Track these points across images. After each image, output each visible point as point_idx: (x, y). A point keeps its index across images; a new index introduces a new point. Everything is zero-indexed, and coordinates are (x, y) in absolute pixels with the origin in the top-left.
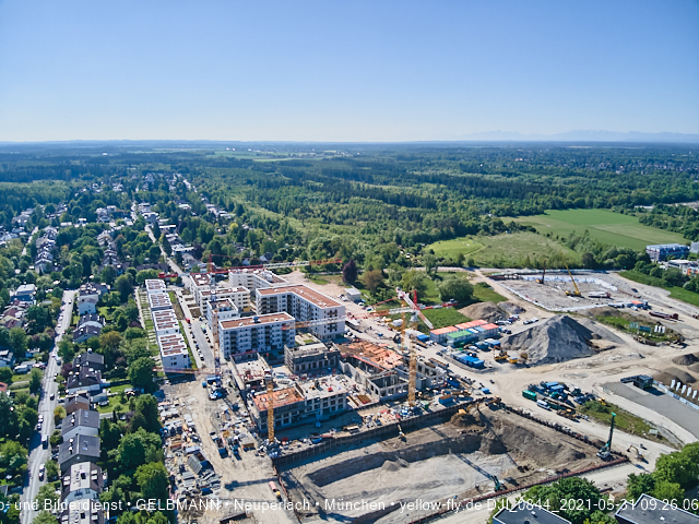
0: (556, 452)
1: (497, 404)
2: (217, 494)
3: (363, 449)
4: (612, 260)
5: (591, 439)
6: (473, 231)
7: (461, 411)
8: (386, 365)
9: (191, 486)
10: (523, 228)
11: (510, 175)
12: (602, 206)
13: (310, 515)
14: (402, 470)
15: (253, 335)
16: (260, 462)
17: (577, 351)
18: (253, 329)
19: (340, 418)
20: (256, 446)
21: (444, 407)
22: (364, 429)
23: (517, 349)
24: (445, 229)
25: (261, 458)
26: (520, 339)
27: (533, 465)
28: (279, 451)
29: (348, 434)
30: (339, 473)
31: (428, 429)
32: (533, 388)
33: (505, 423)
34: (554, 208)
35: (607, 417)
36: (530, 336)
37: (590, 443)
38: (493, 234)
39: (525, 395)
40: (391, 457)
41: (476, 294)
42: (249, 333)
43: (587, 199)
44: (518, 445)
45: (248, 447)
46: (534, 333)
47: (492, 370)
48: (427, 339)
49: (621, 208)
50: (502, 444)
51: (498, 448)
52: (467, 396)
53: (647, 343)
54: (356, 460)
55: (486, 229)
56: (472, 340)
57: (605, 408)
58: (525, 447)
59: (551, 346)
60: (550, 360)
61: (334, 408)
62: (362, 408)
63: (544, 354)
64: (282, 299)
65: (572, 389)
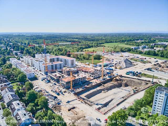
0: (141, 84)
1: (121, 76)
2: (63, 104)
3: (96, 89)
4: (126, 50)
5: (147, 80)
6: (92, 47)
7: (115, 78)
8: (91, 71)
9: (53, 103)
10: (102, 46)
11: (93, 37)
12: (116, 42)
13: (92, 105)
14: (107, 92)
15: (52, 67)
16: (70, 95)
17: (131, 65)
18: (52, 65)
19: (86, 83)
20: (67, 91)
21: (110, 78)
22: (93, 84)
23: (118, 66)
24: (86, 46)
25: (70, 94)
26: (118, 64)
27: (137, 87)
28: (74, 92)
29: (90, 86)
30: (92, 95)
31: (108, 83)
32: (127, 72)
33: (126, 80)
34: (106, 43)
35: (147, 76)
36: (120, 63)
37: (147, 81)
38: (97, 47)
39: (126, 74)
40: (103, 90)
41: (101, 57)
42: (51, 66)
43: (112, 41)
44: (131, 84)
45: (65, 92)
46: (120, 62)
47: (115, 70)
48: (96, 66)
49: (120, 42)
50: (127, 84)
51: (126, 85)
52: (113, 75)
53: (144, 63)
54: (95, 92)
55: (95, 46)
56: (107, 65)
57: (145, 75)
58: (133, 84)
59: (126, 64)
60: (126, 67)
61: (83, 81)
62: (90, 80)
63: (125, 66)
64: (56, 59)
65: (136, 72)
